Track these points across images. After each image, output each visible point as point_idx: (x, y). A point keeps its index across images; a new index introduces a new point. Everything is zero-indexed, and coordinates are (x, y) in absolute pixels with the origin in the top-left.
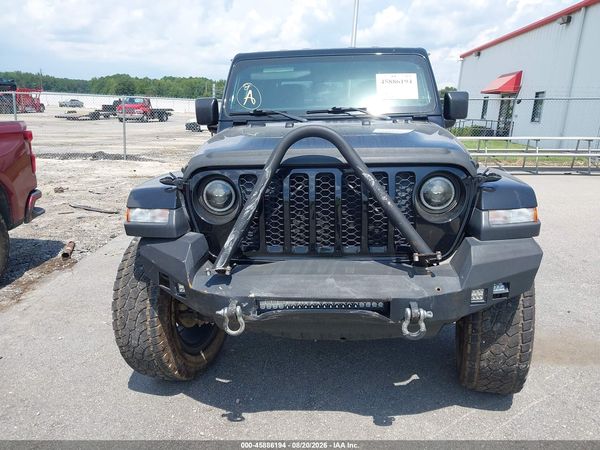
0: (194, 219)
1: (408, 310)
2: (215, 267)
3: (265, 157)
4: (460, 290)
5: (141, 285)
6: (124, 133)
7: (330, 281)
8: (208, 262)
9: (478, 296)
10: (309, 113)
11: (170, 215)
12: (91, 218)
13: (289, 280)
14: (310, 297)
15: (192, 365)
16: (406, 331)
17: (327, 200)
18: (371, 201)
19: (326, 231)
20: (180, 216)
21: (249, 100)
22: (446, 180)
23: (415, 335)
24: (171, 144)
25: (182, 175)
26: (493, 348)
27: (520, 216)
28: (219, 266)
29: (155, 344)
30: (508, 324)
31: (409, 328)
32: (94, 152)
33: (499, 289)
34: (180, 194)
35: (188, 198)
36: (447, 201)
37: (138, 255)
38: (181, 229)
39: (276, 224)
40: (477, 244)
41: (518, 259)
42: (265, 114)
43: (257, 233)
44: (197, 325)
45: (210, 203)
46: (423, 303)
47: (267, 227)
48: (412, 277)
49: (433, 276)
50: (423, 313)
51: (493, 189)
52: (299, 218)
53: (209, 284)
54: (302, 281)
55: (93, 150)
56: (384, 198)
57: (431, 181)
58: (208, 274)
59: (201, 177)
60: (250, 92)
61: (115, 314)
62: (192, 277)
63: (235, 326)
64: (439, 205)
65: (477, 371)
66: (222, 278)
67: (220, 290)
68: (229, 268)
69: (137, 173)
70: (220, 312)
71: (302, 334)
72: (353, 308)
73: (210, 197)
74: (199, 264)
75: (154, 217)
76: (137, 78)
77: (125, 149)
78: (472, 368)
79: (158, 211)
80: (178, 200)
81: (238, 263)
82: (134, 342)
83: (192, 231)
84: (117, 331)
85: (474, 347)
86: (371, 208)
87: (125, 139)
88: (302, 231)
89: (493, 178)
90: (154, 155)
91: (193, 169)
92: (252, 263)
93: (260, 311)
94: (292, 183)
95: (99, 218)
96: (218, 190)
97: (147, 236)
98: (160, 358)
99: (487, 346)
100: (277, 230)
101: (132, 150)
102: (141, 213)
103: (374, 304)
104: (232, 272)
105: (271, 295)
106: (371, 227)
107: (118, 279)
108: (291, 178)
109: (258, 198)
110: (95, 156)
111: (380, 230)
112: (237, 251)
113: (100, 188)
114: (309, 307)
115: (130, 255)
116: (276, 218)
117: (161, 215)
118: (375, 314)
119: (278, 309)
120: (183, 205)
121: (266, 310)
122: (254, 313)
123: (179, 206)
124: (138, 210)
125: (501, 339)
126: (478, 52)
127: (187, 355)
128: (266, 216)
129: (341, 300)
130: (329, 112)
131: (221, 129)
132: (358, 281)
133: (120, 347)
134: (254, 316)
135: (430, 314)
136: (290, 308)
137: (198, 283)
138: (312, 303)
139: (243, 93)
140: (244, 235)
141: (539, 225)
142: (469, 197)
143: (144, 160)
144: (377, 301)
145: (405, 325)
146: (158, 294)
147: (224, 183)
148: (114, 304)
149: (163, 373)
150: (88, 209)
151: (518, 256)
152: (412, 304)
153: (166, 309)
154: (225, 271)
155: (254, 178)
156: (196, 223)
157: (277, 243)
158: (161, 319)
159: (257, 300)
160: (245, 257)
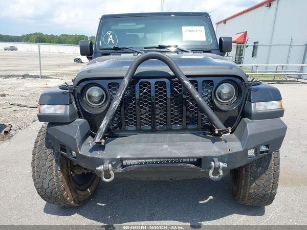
0: (80, 111)
1: (213, 163)
2: (94, 140)
3: (124, 72)
4: (242, 150)
5: (49, 151)
6: (40, 64)
7: (166, 146)
8: (90, 137)
9: (251, 153)
10: (145, 48)
11: (66, 109)
12: (22, 111)
13: (141, 146)
14: (153, 156)
15: (81, 197)
16: (211, 176)
17: (162, 98)
18: (188, 98)
19: (161, 117)
20: (72, 109)
21: (111, 41)
22: (231, 85)
23: (217, 177)
24: (66, 70)
25: (72, 84)
26: (257, 182)
27: (273, 106)
28: (97, 140)
29: (59, 187)
30: (266, 168)
31: (213, 174)
32: (23, 74)
33: (263, 148)
34: (72, 95)
35: (76, 97)
36: (231, 97)
37: (47, 133)
38: (73, 117)
39: (131, 113)
40: (250, 122)
41: (274, 130)
42: (120, 49)
43: (120, 119)
44: (84, 173)
45: (90, 101)
46: (221, 159)
47: (126, 115)
48: (214, 143)
49: (226, 142)
50: (222, 164)
51: (256, 90)
52: (145, 109)
53: (92, 150)
54: (149, 147)
55: (22, 73)
56: (197, 96)
57: (222, 85)
58: (91, 144)
59: (84, 85)
60: (111, 36)
61: (33, 169)
62: (80, 147)
63: (108, 176)
64: (226, 99)
65: (247, 195)
66: (99, 147)
67: (98, 154)
68: (103, 141)
69: (48, 86)
70: (99, 168)
71: (147, 178)
72: (179, 162)
73: (90, 97)
74: (84, 139)
75: (56, 110)
76: (47, 35)
77: (41, 72)
78: (245, 193)
79: (58, 106)
80: (70, 99)
81: (109, 137)
82: (46, 186)
83: (79, 118)
84: (35, 180)
85: (246, 181)
86: (188, 103)
87: (40, 67)
88: (147, 117)
89: (257, 83)
90: (56, 76)
91: (80, 80)
92: (117, 137)
93: (123, 166)
94: (141, 88)
95: (26, 110)
96: (95, 92)
97: (52, 121)
98: (62, 195)
99: (254, 181)
100: (132, 117)
101: (44, 73)
102: (48, 108)
103: (192, 160)
104: (105, 143)
105: (130, 156)
106: (188, 113)
107: (35, 148)
108: (140, 84)
109: (121, 97)
110: (24, 77)
111: (193, 115)
112: (108, 130)
113: (27, 94)
114: (153, 163)
115: (42, 133)
116: (131, 109)
117: (60, 108)
118: (192, 166)
119: (134, 164)
120: (74, 102)
121: (127, 165)
122: (120, 168)
123: (71, 103)
124: (46, 106)
125: (261, 177)
126: (225, 21)
127: (78, 191)
128: (125, 108)
129: (172, 158)
130: (157, 48)
131: (95, 57)
132: (182, 147)
133: (37, 189)
134: (119, 169)
135: (225, 165)
136: (142, 164)
137: (85, 150)
138: (155, 160)
139: (107, 37)
140: (112, 120)
141: (284, 110)
142: (244, 95)
143: (51, 78)
144: (193, 158)
145: (211, 172)
146: (60, 157)
147: (98, 88)
148: (33, 163)
149: (64, 203)
150: (20, 106)
151: (274, 128)
152: (215, 159)
153: (65, 165)
154: (101, 143)
155: (117, 85)
156: (82, 113)
157: (132, 124)
158: (62, 170)
159: (122, 160)
160: (113, 133)
